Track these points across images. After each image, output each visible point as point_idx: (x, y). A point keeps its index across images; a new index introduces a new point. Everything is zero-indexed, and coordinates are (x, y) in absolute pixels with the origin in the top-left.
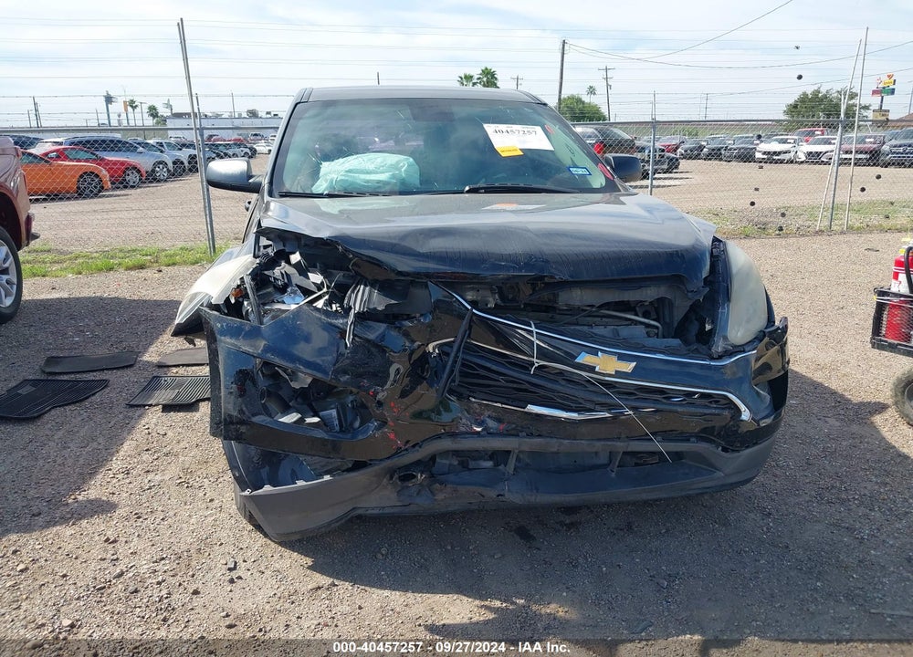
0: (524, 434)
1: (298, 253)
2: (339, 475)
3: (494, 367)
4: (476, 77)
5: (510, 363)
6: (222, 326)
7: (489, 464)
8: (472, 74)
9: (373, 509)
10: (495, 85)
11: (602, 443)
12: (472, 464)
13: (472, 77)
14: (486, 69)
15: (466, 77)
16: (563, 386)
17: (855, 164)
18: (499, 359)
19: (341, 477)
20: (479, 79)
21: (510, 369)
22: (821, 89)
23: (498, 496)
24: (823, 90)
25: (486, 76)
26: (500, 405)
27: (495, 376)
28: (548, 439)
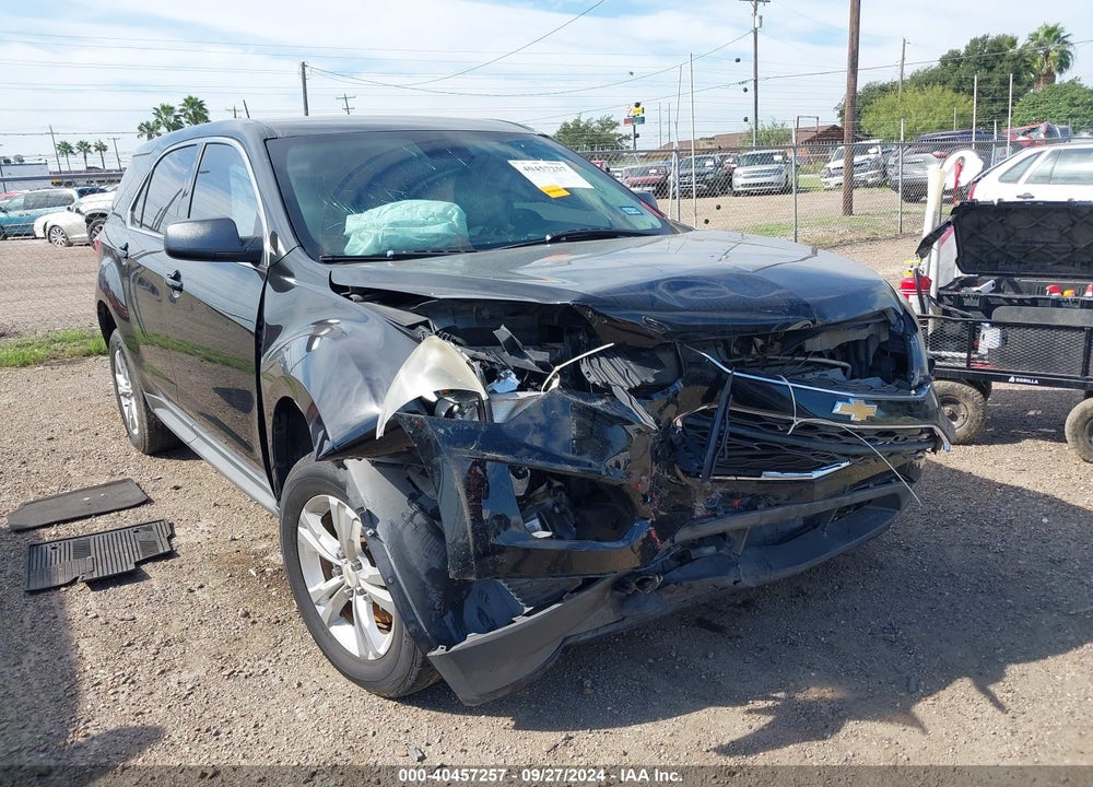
0: (762, 506)
1: (503, 326)
2: (568, 598)
3: (749, 433)
4: (178, 108)
5: (766, 426)
6: (447, 431)
7: (711, 550)
8: (171, 105)
9: (586, 633)
10: (206, 119)
11: (835, 500)
12: (694, 554)
13: (173, 108)
14: (191, 98)
15: (163, 108)
16: (820, 442)
17: (697, 196)
18: (752, 423)
19: (571, 601)
20: (181, 111)
21: (764, 433)
22: (582, 119)
23: (735, 583)
24: (584, 120)
25: (192, 107)
26: (734, 478)
27: (749, 444)
28: (788, 507)
